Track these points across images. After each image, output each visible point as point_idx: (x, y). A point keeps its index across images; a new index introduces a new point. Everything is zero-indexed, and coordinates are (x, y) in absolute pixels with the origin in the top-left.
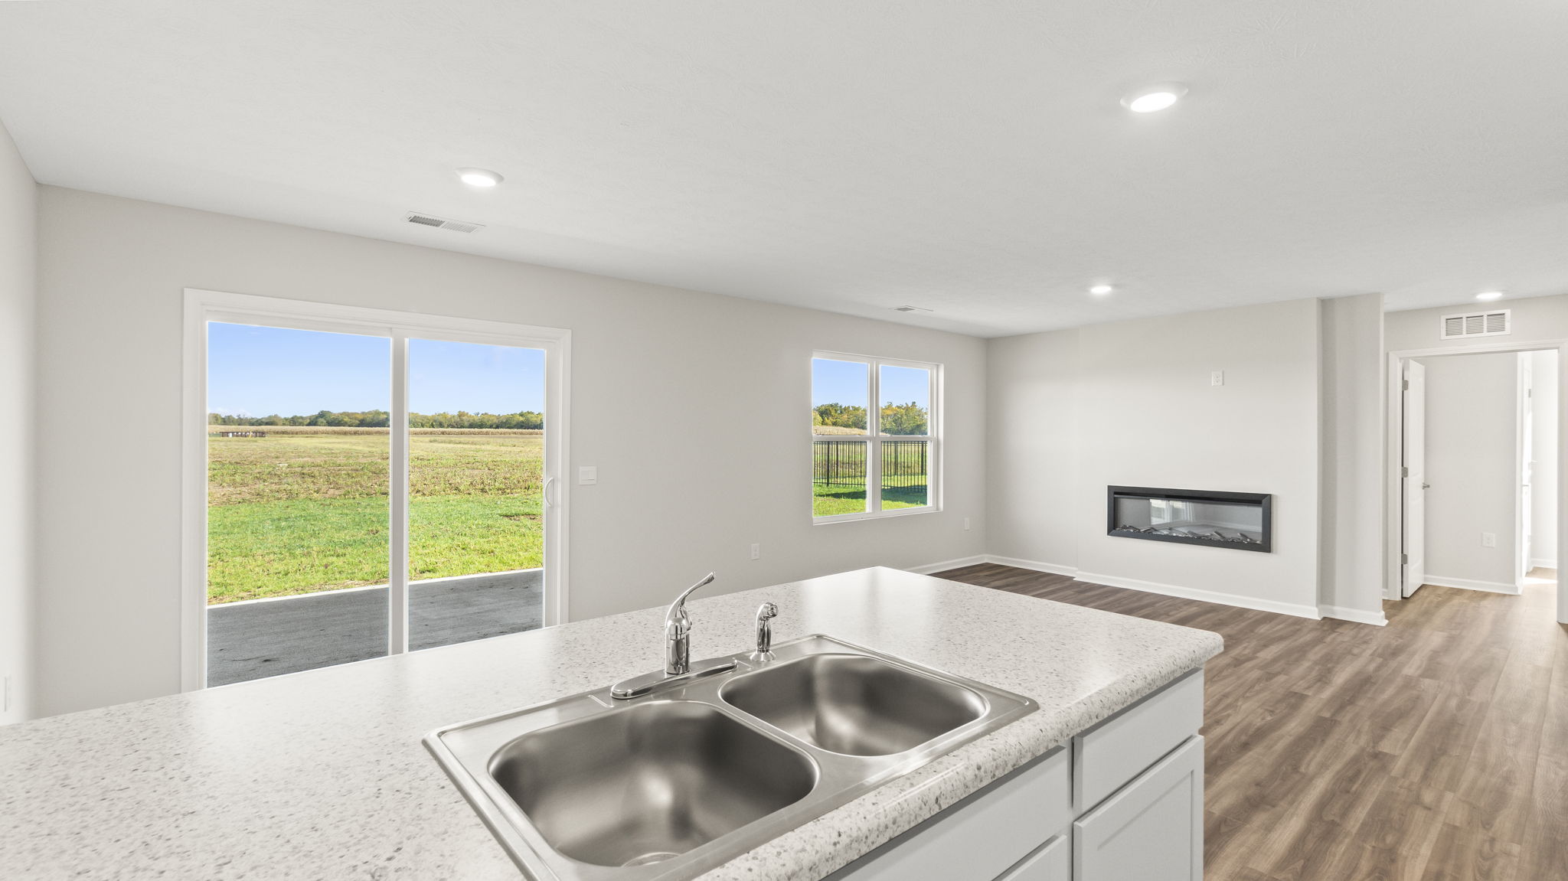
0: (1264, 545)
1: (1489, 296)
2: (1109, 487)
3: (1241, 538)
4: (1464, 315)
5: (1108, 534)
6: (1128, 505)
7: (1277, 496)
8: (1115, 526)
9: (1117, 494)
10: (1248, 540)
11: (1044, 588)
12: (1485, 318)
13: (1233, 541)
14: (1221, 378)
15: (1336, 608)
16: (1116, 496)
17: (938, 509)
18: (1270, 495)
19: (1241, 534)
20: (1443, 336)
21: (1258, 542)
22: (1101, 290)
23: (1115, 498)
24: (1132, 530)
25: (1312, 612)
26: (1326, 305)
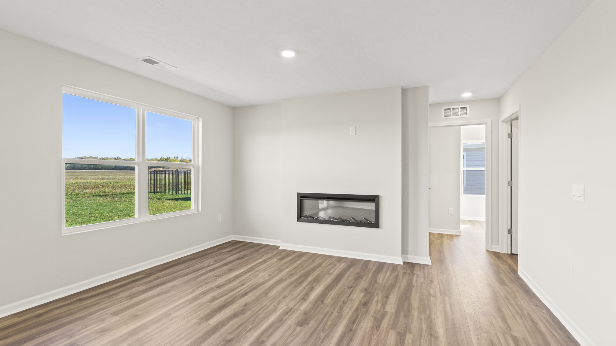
0: (376, 225)
1: (467, 95)
2: (298, 194)
3: (365, 221)
4: (451, 107)
5: (297, 221)
6: (307, 203)
7: (382, 197)
8: (301, 216)
9: (302, 197)
10: (368, 222)
11: (260, 258)
12: (459, 108)
13: (361, 223)
14: (354, 131)
15: (409, 256)
16: (301, 199)
17: (198, 211)
18: (379, 196)
19: (364, 218)
20: (443, 117)
21: (373, 223)
22: (288, 54)
23: (301, 200)
24: (310, 218)
25: (399, 261)
26: (404, 91)
